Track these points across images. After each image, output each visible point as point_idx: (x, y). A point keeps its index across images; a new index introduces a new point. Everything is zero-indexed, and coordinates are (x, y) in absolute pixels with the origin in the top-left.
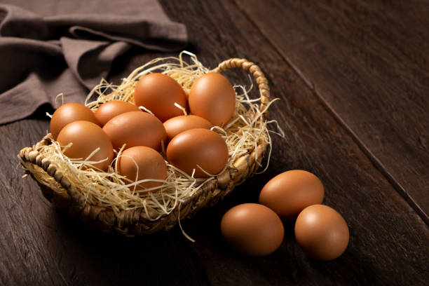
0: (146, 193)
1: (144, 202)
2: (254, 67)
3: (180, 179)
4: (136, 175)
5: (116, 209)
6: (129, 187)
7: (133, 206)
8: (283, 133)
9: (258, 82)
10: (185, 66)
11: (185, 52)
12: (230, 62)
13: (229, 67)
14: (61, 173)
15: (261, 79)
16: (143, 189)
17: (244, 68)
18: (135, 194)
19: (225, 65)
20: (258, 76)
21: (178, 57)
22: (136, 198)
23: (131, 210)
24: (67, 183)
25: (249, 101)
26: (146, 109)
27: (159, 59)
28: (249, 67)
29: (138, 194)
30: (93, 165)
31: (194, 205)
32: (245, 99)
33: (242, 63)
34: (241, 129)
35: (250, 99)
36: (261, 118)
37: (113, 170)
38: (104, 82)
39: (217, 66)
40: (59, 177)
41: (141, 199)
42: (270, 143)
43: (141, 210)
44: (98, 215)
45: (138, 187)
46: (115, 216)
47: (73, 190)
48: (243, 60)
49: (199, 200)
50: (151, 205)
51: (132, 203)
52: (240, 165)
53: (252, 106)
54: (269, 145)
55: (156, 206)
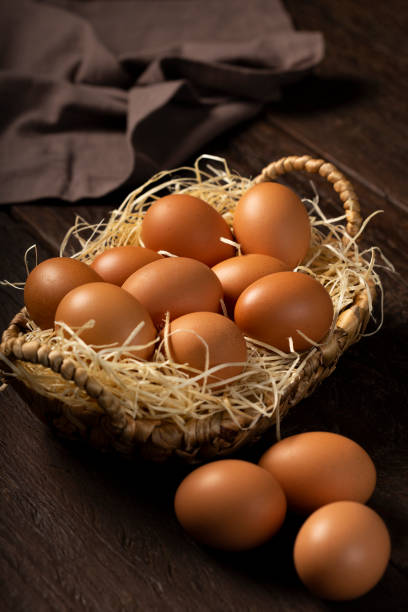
0: (223, 387)
1: (226, 403)
2: (326, 167)
3: (265, 358)
4: (204, 360)
5: (180, 421)
6: (197, 382)
7: (206, 412)
8: (391, 265)
9: (337, 190)
10: (204, 179)
11: (205, 156)
12: (282, 165)
13: (281, 172)
14: (84, 373)
15: (342, 186)
16: (218, 381)
17: (309, 170)
18: (207, 392)
19: (274, 169)
20: (336, 180)
21: (194, 167)
22: (209, 397)
23: (206, 419)
24: (97, 387)
25: (327, 222)
26: (170, 255)
27: (164, 173)
28: (317, 169)
29: (210, 391)
30: (131, 352)
31: (293, 397)
32: (319, 218)
33: (304, 164)
34: (332, 267)
35: (328, 218)
36: (356, 246)
37: (162, 357)
38: (80, 221)
39: (260, 173)
40: (82, 379)
41: (219, 399)
42: (379, 283)
43: (222, 415)
44: (151, 436)
45: (211, 380)
46: (180, 431)
47: (106, 398)
48: (304, 158)
49: (299, 389)
50: (236, 405)
51: (205, 407)
52: (349, 324)
53: (333, 229)
54: (377, 287)
55: (244, 406)
